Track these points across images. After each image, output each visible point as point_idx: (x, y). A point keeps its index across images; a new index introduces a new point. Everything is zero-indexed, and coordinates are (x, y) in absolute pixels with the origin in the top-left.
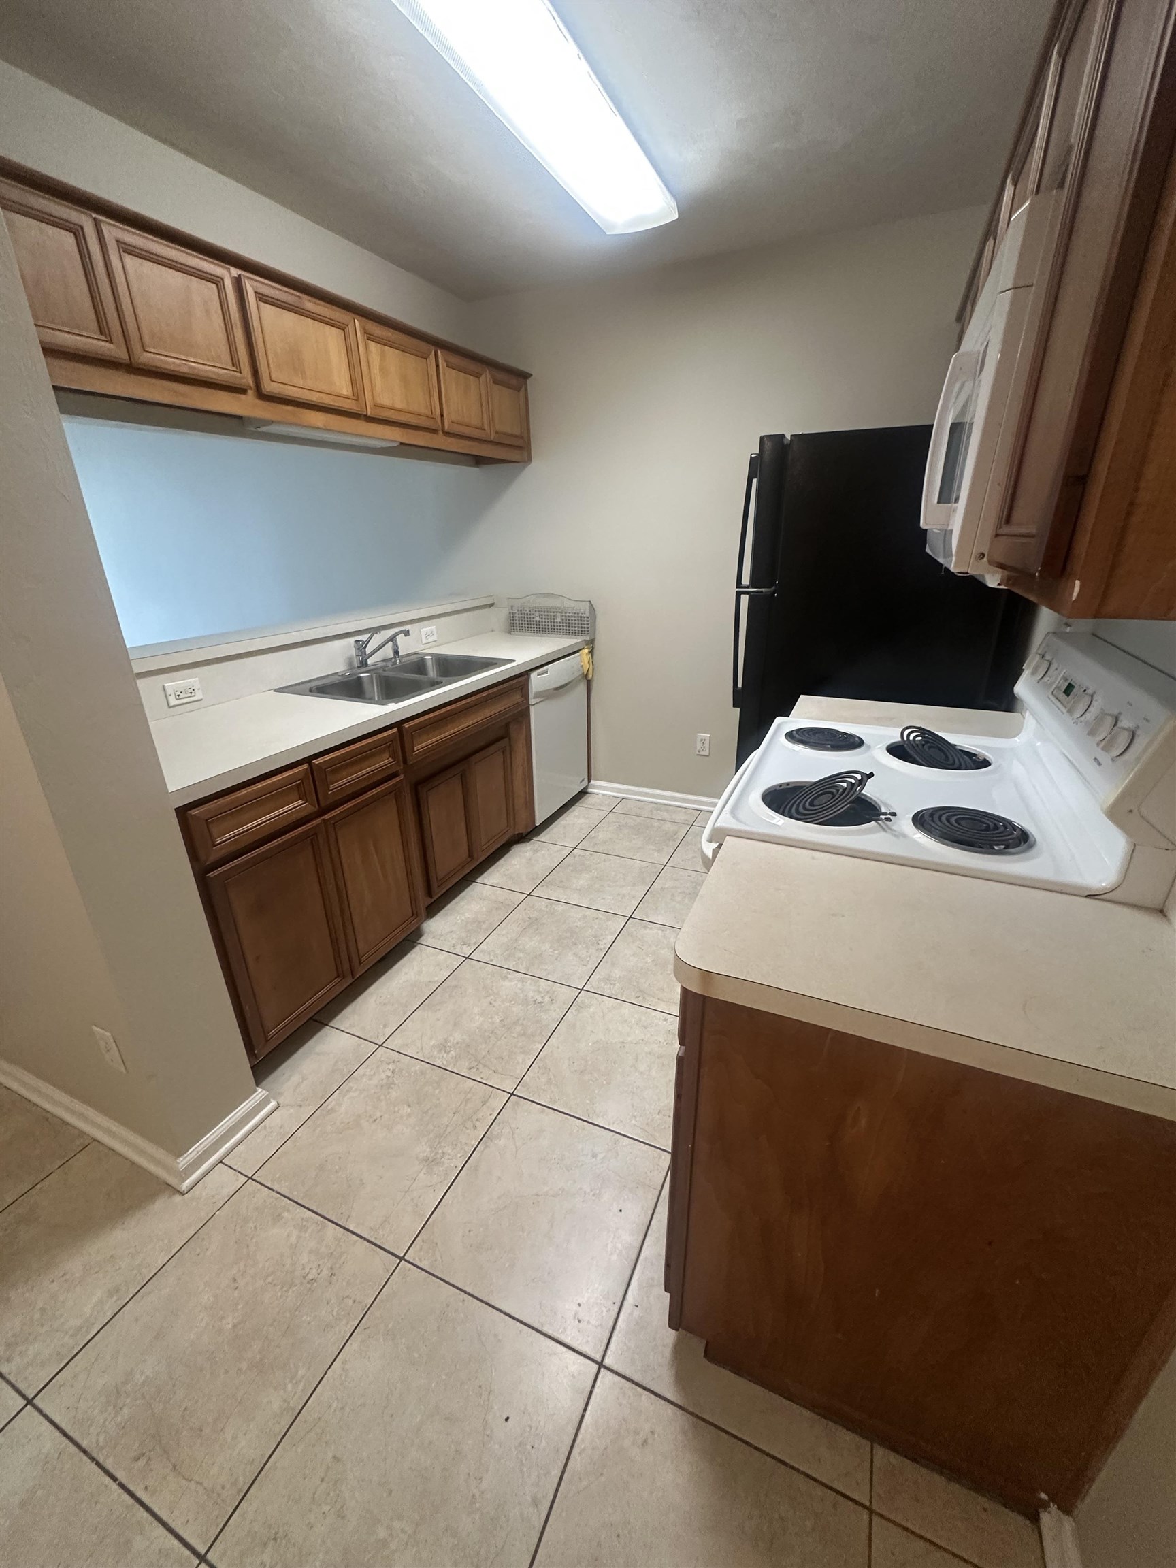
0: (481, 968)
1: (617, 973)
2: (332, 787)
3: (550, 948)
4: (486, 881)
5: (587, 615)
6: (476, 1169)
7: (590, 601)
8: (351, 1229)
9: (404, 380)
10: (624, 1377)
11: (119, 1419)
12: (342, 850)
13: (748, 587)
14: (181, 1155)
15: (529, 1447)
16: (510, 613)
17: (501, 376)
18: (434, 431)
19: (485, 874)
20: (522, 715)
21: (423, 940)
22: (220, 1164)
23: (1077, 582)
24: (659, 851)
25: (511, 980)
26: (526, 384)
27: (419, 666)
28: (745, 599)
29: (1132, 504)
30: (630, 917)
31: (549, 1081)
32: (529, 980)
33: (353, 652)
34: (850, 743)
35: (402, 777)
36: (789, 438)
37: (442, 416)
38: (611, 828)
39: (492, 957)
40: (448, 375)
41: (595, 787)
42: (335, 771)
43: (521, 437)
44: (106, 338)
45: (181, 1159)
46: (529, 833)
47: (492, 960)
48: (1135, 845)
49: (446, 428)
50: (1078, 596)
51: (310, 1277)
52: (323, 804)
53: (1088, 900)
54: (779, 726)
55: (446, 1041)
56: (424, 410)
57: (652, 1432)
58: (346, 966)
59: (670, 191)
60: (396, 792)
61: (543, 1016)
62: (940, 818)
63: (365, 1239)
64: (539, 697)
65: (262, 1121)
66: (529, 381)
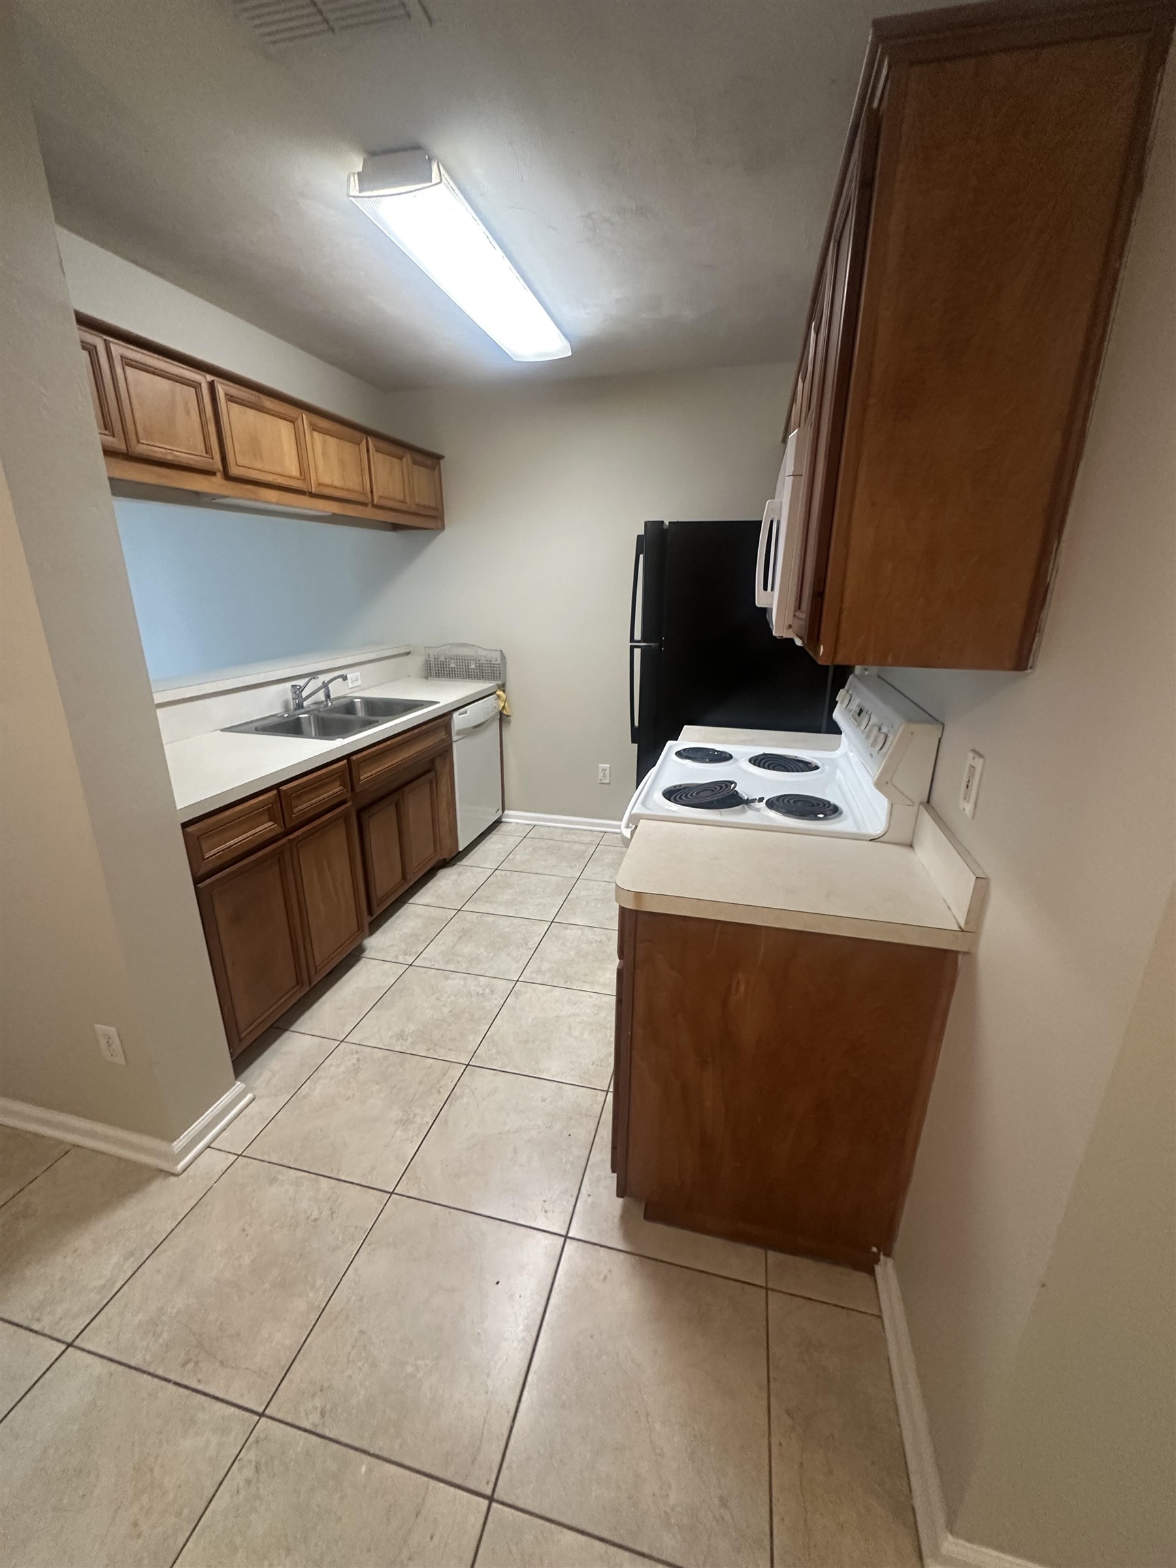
0: (425, 972)
1: (546, 966)
2: (295, 810)
3: (485, 951)
4: (417, 902)
5: (499, 662)
6: (446, 1122)
7: (501, 651)
8: (343, 1178)
9: (342, 463)
10: (585, 1242)
11: (161, 1341)
12: (303, 868)
13: (639, 642)
14: (173, 1141)
15: (517, 1297)
16: (427, 661)
17: (418, 457)
18: (365, 505)
19: (416, 896)
20: (446, 752)
21: (366, 954)
22: (209, 1149)
23: (822, 647)
24: (571, 867)
25: (454, 979)
26: (439, 463)
27: (349, 708)
28: (637, 652)
29: (841, 608)
30: (552, 922)
31: (498, 1052)
32: (470, 978)
33: (290, 696)
34: (723, 757)
35: (350, 804)
36: (668, 524)
37: (372, 492)
38: (527, 851)
39: (433, 963)
40: (377, 458)
41: (509, 816)
42: (299, 797)
43: (435, 509)
44: (110, 432)
45: (175, 1143)
46: (453, 858)
47: (434, 965)
48: (892, 804)
49: (375, 502)
50: (823, 653)
51: (313, 1217)
52: (289, 825)
53: (870, 842)
54: (670, 748)
55: (402, 1031)
56: (358, 488)
57: (610, 1271)
58: (305, 974)
59: (565, 335)
60: (345, 818)
61: (486, 1004)
62: (783, 801)
63: (357, 1184)
64: (461, 734)
65: (241, 1111)
66: (442, 462)
